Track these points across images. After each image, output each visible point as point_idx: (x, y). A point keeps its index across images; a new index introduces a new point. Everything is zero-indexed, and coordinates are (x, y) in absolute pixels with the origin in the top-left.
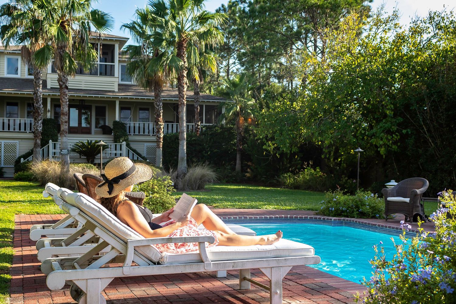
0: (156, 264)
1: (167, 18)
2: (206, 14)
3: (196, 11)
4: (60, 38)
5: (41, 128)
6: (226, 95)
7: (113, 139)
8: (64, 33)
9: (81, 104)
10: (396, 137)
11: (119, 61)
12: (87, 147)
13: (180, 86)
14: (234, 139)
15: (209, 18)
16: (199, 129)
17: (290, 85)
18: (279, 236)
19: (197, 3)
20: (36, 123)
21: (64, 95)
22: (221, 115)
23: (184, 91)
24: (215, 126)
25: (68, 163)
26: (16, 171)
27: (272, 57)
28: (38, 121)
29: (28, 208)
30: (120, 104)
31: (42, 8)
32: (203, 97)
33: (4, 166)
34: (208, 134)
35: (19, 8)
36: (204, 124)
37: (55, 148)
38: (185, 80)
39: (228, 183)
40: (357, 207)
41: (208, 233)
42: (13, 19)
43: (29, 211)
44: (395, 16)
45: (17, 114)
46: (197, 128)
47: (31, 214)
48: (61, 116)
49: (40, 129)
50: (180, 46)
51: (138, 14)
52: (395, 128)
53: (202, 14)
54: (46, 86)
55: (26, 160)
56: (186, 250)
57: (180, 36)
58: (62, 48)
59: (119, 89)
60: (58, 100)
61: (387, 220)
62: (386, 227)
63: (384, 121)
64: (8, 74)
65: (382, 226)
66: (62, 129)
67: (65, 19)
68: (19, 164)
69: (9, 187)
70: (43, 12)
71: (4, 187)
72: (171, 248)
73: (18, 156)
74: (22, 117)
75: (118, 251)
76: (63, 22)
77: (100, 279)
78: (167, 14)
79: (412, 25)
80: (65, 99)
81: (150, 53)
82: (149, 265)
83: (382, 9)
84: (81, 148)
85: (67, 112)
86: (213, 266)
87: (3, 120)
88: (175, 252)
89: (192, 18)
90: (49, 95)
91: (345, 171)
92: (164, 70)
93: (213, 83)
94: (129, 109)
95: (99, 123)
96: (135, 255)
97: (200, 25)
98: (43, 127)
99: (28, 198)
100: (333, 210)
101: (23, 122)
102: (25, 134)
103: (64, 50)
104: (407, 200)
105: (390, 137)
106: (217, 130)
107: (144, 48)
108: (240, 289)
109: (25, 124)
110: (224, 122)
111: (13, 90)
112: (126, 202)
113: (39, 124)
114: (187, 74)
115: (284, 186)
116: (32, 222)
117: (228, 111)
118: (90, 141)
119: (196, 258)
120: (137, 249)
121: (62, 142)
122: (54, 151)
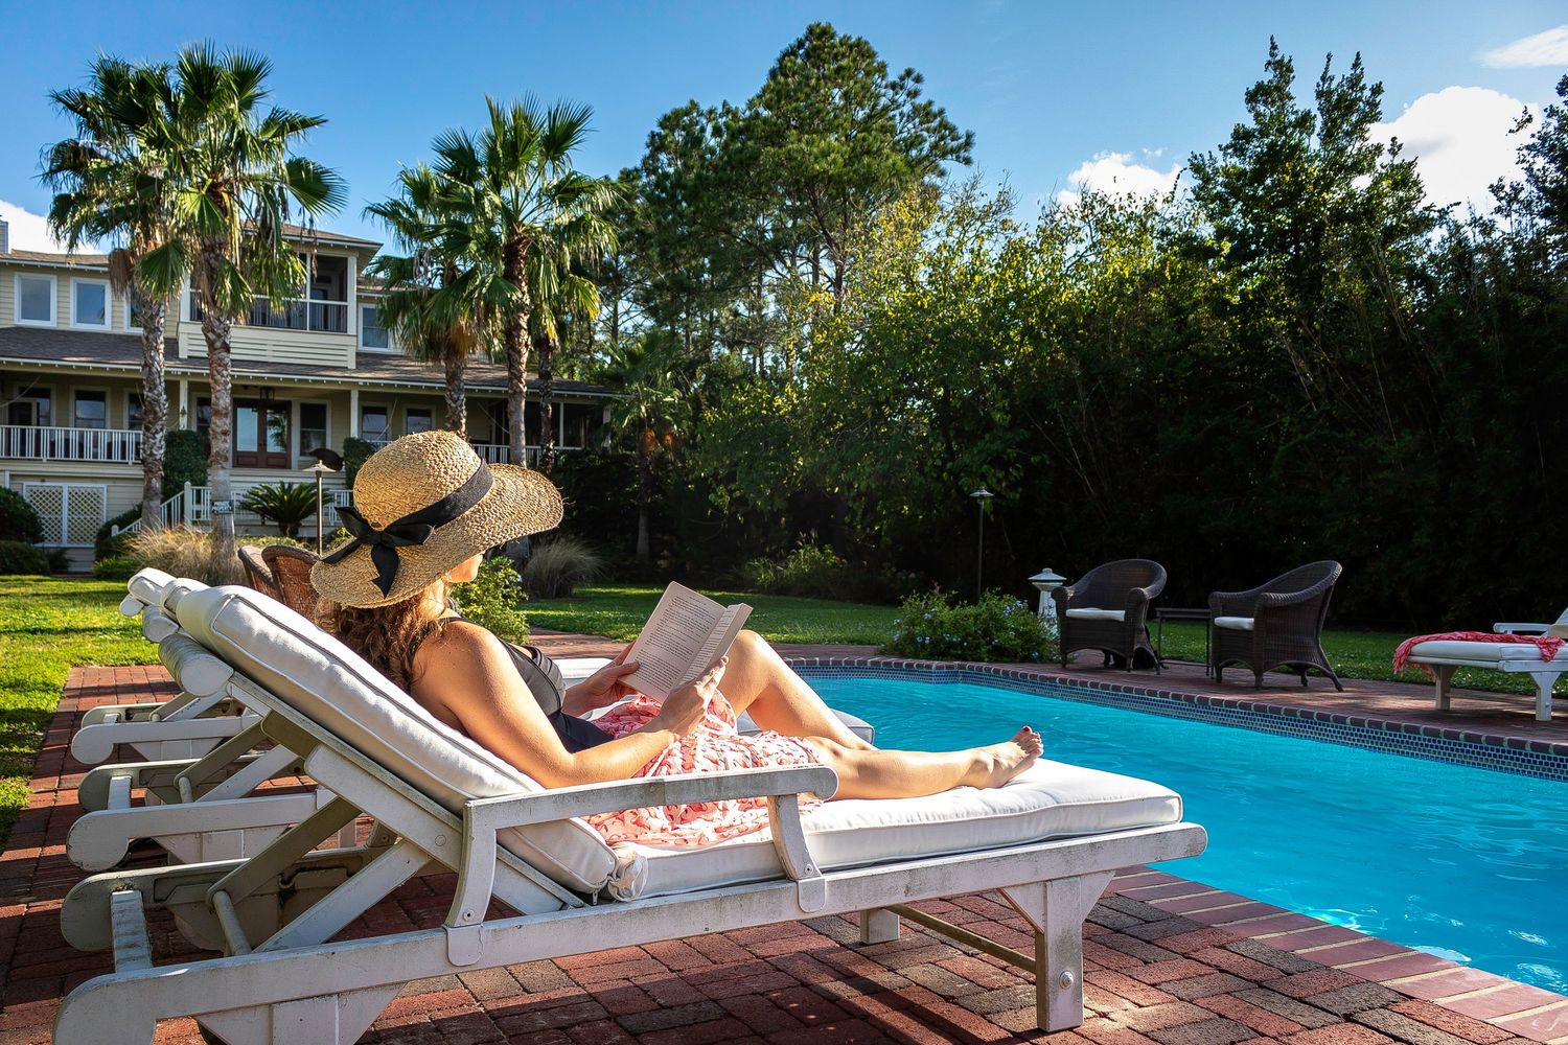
0: (595, 899)
1: (480, 185)
2: (575, 180)
3: (549, 174)
4: (207, 222)
5: (162, 451)
6: (614, 379)
7: (344, 481)
8: (217, 212)
9: (264, 397)
10: (1015, 473)
11: (359, 297)
12: (281, 499)
13: (511, 352)
14: (634, 481)
15: (582, 190)
16: (551, 457)
17: (758, 363)
18: (1031, 750)
19: (551, 153)
20: (148, 438)
21: (220, 365)
22: (603, 426)
23: (521, 363)
24: (588, 453)
25: (230, 535)
26: (100, 555)
27: (722, 293)
28: (154, 434)
29: (115, 647)
30: (360, 399)
31: (159, 147)
32: (561, 385)
33: (70, 546)
34: (571, 469)
35: (104, 153)
36: (561, 447)
37: (198, 502)
38: (525, 336)
39: (620, 581)
40: (986, 633)
41: (787, 750)
42: (88, 181)
43: (115, 657)
44: (1004, 203)
45: (104, 420)
46: (546, 456)
47: (118, 664)
48: (213, 418)
49: (160, 453)
50: (511, 253)
51: (406, 183)
52: (1012, 453)
53: (568, 178)
54: (178, 354)
55: (126, 529)
56: (716, 830)
57: (511, 233)
58: (213, 249)
59: (358, 364)
60: (207, 387)
61: (1064, 664)
62: (1084, 684)
63: (987, 436)
64: (78, 322)
65: (1073, 683)
66: (214, 450)
67: (220, 179)
68: (108, 539)
69: (72, 596)
70: (163, 155)
71: (60, 595)
72: (652, 822)
73: (105, 521)
74: (117, 425)
75: (421, 851)
76: (214, 186)
77: (339, 994)
78: (480, 176)
79: (1042, 223)
80: (222, 376)
81: (436, 276)
82: (564, 906)
83: (973, 187)
84: (266, 501)
85: (226, 408)
86: (833, 894)
87: (67, 432)
88: (672, 841)
89: (540, 189)
90: (185, 374)
91: (890, 554)
92: (472, 310)
93: (577, 357)
94: (382, 411)
95: (309, 447)
96: (501, 866)
97: (561, 206)
98: (167, 447)
99: (118, 620)
100: (927, 642)
101: (117, 438)
102: (121, 467)
103: (218, 256)
104: (1119, 614)
105: (1001, 475)
106: (594, 461)
107: (421, 264)
108: (862, 944)
109: (124, 443)
110: (608, 443)
111: (90, 359)
112: (456, 628)
113: (157, 441)
114: (529, 321)
115: (752, 588)
116: (116, 686)
117: (619, 415)
118: (286, 486)
119: (762, 864)
120: (509, 839)
121: (216, 484)
122: (196, 507)
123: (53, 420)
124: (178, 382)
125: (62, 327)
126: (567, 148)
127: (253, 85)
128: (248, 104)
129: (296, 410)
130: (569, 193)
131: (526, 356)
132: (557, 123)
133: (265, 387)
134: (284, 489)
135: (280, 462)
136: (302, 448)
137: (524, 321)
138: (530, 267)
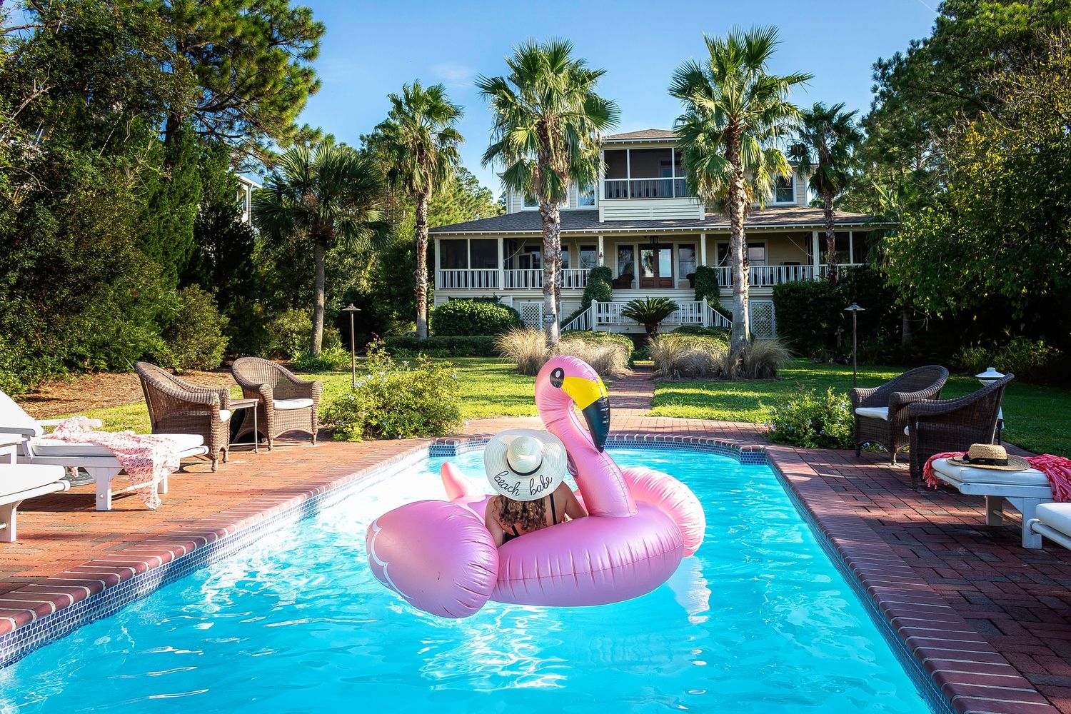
123: (570, 265)
124: (598, 237)
125: (573, 209)
126: (763, 58)
127: (562, 57)
128: (560, 70)
129: (676, 248)
130: (764, 90)
131: (743, 207)
132: (754, 43)
133: (651, 237)
134: (648, 302)
135: (668, 283)
136: (681, 273)
137: (740, 184)
138: (740, 144)
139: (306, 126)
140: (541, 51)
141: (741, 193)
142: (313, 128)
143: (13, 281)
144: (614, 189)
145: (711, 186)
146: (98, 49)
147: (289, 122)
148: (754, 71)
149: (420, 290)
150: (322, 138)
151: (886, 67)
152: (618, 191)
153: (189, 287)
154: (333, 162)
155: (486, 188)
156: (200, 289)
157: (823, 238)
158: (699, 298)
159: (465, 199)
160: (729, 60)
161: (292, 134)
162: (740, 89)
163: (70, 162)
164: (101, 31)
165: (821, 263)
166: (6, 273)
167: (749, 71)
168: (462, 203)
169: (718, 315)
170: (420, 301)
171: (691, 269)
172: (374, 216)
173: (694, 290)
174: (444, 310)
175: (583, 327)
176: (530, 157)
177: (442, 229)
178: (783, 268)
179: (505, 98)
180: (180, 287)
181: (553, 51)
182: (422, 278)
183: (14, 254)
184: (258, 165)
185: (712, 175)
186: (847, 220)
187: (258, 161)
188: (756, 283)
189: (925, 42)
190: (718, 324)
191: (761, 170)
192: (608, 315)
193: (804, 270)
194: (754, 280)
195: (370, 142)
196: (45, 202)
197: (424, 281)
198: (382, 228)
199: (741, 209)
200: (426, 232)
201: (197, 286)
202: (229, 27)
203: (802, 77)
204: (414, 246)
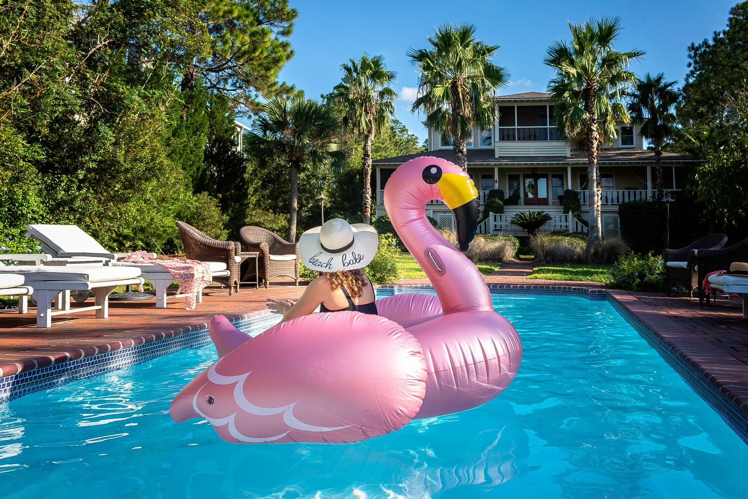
4: (445, 99)
7: (563, 210)
8: (451, 94)
9: (533, 172)
15: (616, 59)
23: (593, 148)
30: (571, 171)
36: (674, 189)
54: (495, 156)
57: (588, 85)
58: (455, 109)
59: (572, 154)
90: (495, 165)
95: (556, 194)
122: (495, 223)
124: (494, 168)
125: (476, 148)
126: (611, 39)
127: (469, 36)
128: (467, 45)
129: (550, 178)
130: (610, 61)
131: (596, 144)
132: (604, 28)
133: (532, 168)
134: (530, 214)
135: (544, 202)
136: (554, 194)
137: (594, 127)
138: (594, 100)
139: (284, 83)
140: (453, 31)
141: (595, 134)
142: (289, 84)
143: (81, 177)
144: (506, 133)
145: (573, 129)
146: (144, 15)
147: (272, 79)
148: (605, 48)
149: (366, 204)
150: (296, 92)
151: (697, 49)
152: (508, 135)
153: (200, 193)
154: (305, 108)
155: (413, 135)
156: (208, 195)
157: (654, 170)
158: (566, 212)
159: (398, 142)
160: (586, 40)
161: (274, 88)
162: (594, 60)
163: (123, 93)
164: (145, 3)
165: (653, 188)
166: (77, 171)
167: (601, 48)
168: (395, 145)
169: (580, 224)
170: (366, 212)
171: (561, 192)
172: (333, 147)
173: (563, 207)
174: (383, 219)
175: (483, 231)
176: (446, 106)
177: (381, 161)
178: (626, 192)
179: (428, 64)
180: (194, 193)
181: (462, 31)
182: (367, 196)
183: (82, 157)
184: (248, 111)
185: (575, 121)
186: (670, 158)
187: (247, 109)
188: (607, 202)
189: (724, 33)
190: (580, 230)
191: (609, 118)
192: (502, 223)
193: (641, 194)
194: (605, 199)
195: (328, 99)
196: (105, 120)
197: (369, 197)
198: (339, 156)
199: (595, 145)
200: (370, 162)
201: (206, 193)
202: (228, 10)
203: (637, 53)
204: (362, 172)
